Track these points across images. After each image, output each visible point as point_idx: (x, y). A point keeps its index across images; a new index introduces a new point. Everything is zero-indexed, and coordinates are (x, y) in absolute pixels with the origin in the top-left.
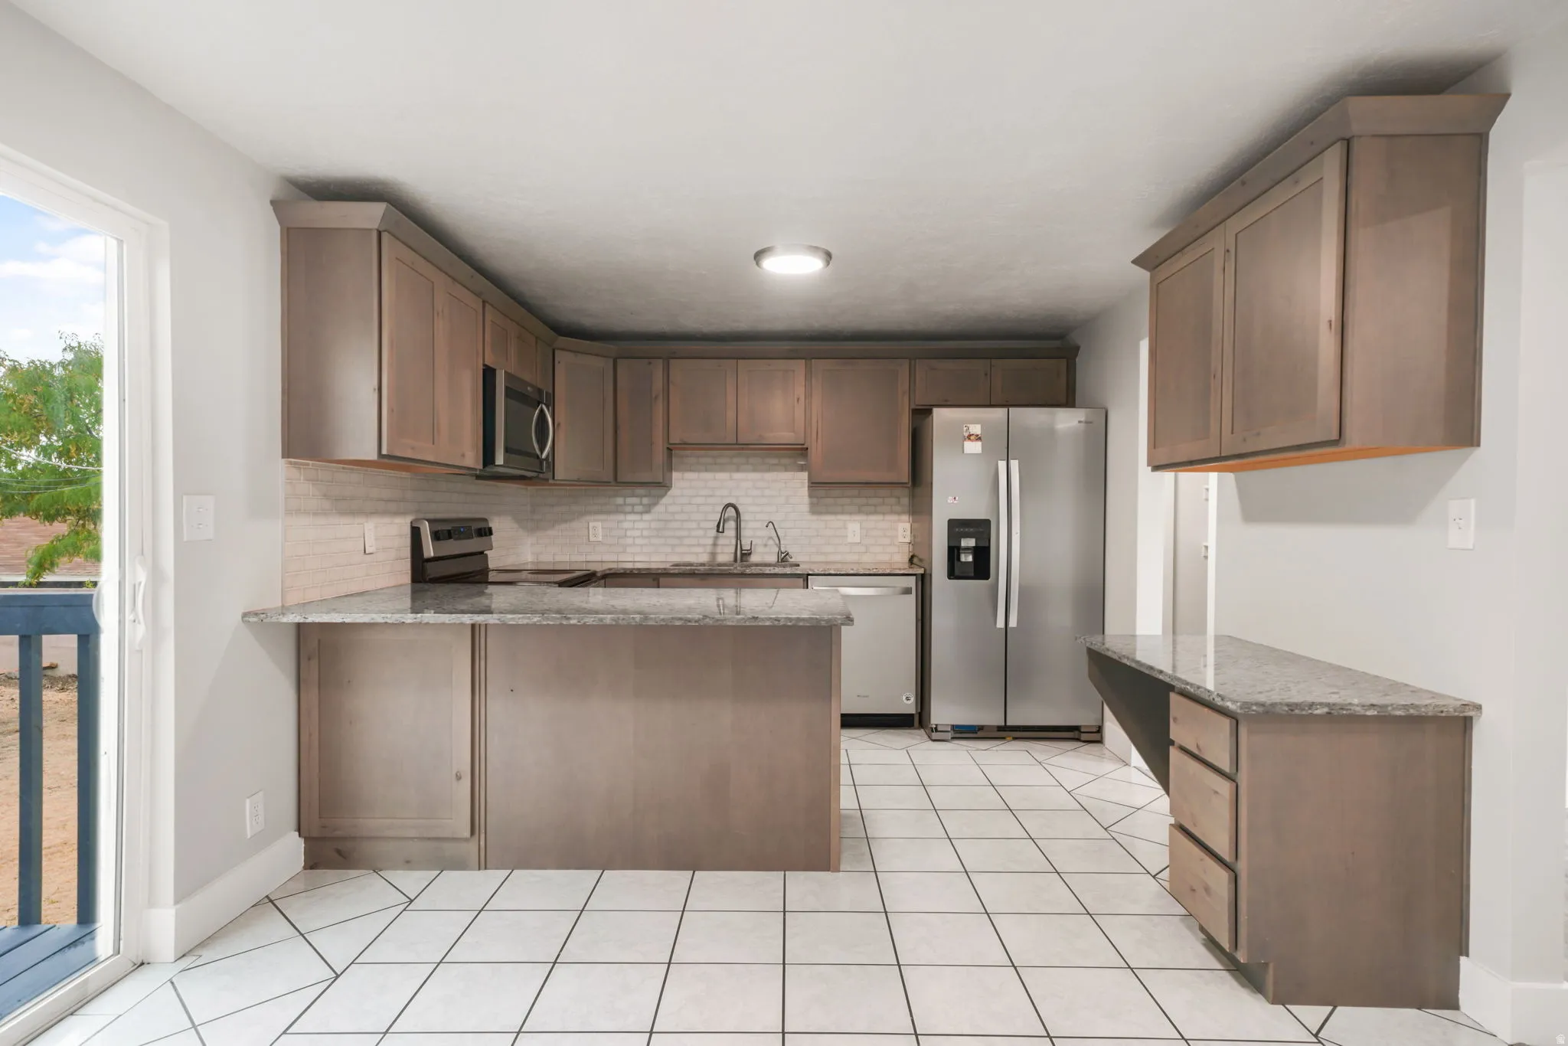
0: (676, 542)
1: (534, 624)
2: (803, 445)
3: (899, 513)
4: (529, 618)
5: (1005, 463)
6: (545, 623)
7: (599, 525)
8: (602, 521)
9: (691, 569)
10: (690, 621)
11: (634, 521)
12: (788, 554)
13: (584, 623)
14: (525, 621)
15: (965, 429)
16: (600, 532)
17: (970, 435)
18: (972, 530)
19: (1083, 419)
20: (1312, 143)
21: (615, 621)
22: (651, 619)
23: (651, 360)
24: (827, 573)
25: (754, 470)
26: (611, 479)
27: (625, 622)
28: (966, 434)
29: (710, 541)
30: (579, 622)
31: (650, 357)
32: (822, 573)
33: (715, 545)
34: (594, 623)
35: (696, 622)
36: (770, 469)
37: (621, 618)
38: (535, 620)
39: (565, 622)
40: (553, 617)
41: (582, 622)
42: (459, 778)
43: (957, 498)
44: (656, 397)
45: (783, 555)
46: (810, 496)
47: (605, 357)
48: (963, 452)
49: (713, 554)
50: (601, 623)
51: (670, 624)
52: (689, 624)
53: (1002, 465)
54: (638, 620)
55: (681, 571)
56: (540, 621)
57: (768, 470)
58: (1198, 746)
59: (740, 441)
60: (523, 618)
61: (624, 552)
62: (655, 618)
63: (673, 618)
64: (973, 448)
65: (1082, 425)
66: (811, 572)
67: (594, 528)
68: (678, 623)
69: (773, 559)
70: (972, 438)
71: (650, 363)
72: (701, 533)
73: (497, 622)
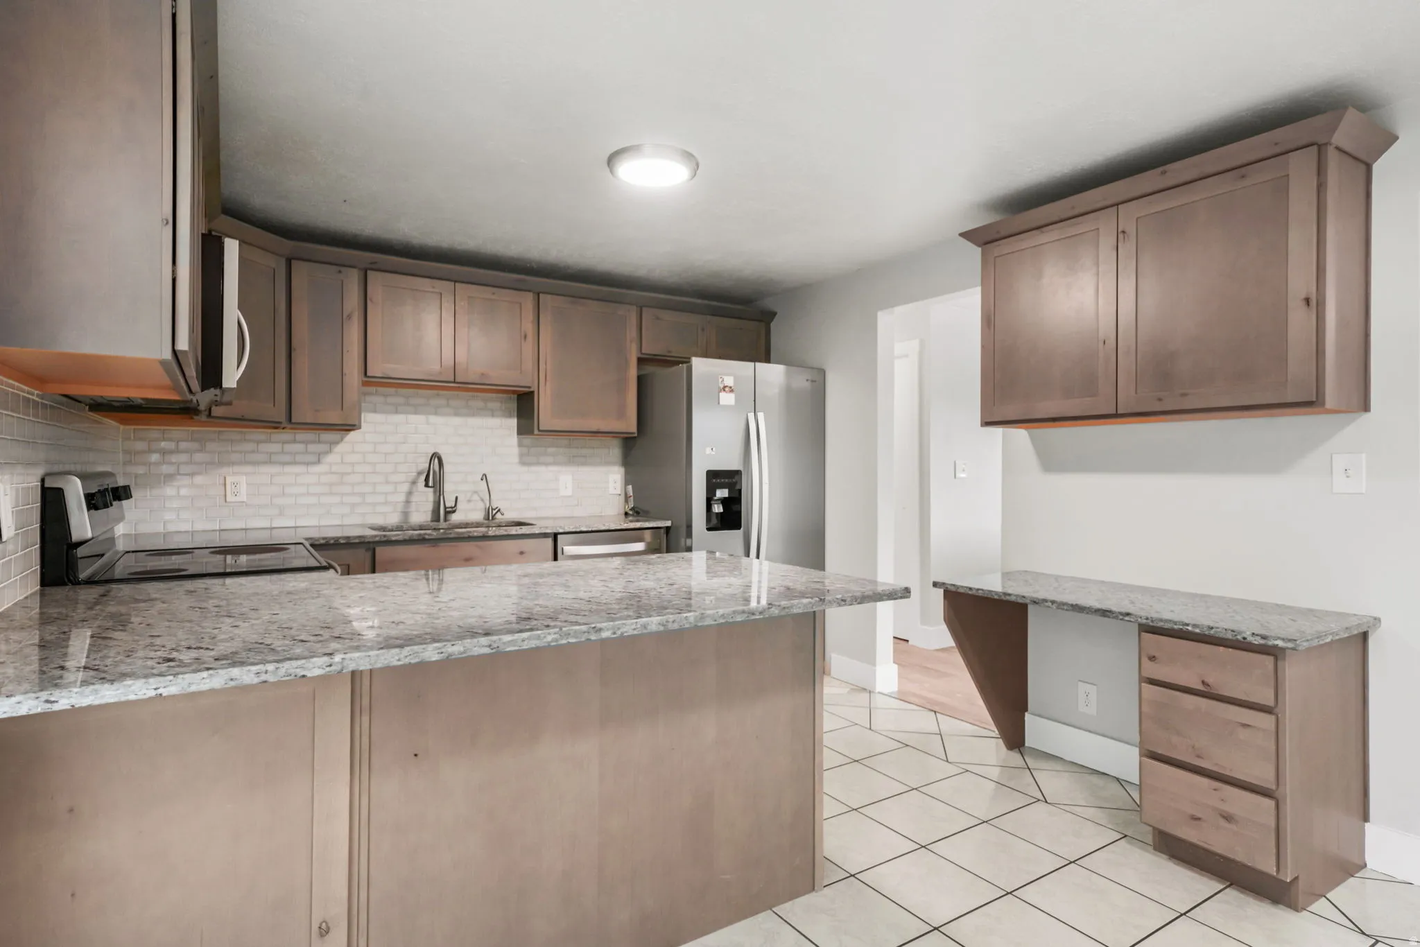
0: (357, 500)
1: (548, 648)
2: (529, 387)
3: (608, 463)
4: (538, 637)
5: (753, 414)
6: (564, 642)
7: (243, 480)
8: (246, 474)
9: (420, 535)
10: (753, 614)
11: (297, 475)
12: (499, 510)
13: (622, 634)
14: (533, 644)
15: (720, 380)
16: (243, 489)
17: (725, 387)
18: (727, 480)
19: (809, 378)
20: (1276, 144)
21: (663, 625)
22: (709, 616)
23: (343, 269)
24: (578, 530)
25: (457, 414)
26: (282, 418)
27: (676, 626)
28: (722, 386)
29: (402, 498)
30: (614, 633)
31: (341, 265)
32: (574, 530)
33: (408, 502)
34: (635, 632)
35: (761, 613)
36: (474, 413)
37: (671, 620)
38: (549, 638)
39: (593, 637)
40: (576, 631)
41: (619, 633)
42: (324, 931)
43: (714, 449)
44: (349, 317)
45: (494, 512)
46: (520, 445)
47: (277, 254)
48: (719, 403)
49: (406, 514)
50: (645, 631)
51: (731, 620)
52: (753, 617)
53: (751, 416)
54: (692, 620)
55: (407, 538)
56: (556, 640)
57: (473, 415)
58: (1203, 682)
59: (457, 380)
60: (529, 638)
61: (281, 514)
62: (714, 614)
63: (734, 612)
64: (727, 399)
65: (809, 382)
66: (561, 531)
67: (235, 484)
68: (739, 618)
69: (478, 516)
70: (727, 389)
71: (340, 272)
72: (390, 488)
73: (487, 651)
